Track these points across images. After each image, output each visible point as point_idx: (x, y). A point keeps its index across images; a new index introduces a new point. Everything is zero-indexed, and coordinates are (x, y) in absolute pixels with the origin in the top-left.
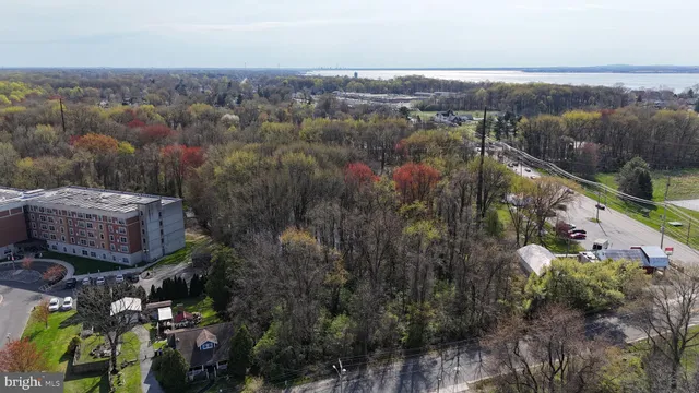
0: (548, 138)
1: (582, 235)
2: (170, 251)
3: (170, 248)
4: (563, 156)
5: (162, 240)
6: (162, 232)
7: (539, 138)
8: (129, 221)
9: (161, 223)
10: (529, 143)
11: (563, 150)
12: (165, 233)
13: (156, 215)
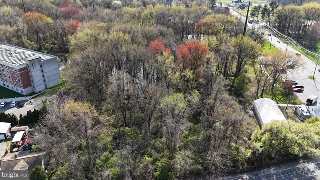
0: (292, 19)
1: (301, 90)
2: (51, 86)
3: (51, 85)
4: (300, 30)
5: (45, 81)
6: (44, 76)
7: (287, 20)
8: (20, 70)
9: (43, 71)
10: (280, 23)
11: (300, 27)
12: (46, 76)
13: (38, 67)
